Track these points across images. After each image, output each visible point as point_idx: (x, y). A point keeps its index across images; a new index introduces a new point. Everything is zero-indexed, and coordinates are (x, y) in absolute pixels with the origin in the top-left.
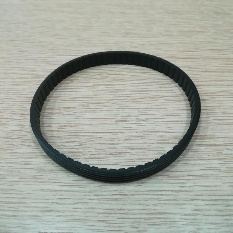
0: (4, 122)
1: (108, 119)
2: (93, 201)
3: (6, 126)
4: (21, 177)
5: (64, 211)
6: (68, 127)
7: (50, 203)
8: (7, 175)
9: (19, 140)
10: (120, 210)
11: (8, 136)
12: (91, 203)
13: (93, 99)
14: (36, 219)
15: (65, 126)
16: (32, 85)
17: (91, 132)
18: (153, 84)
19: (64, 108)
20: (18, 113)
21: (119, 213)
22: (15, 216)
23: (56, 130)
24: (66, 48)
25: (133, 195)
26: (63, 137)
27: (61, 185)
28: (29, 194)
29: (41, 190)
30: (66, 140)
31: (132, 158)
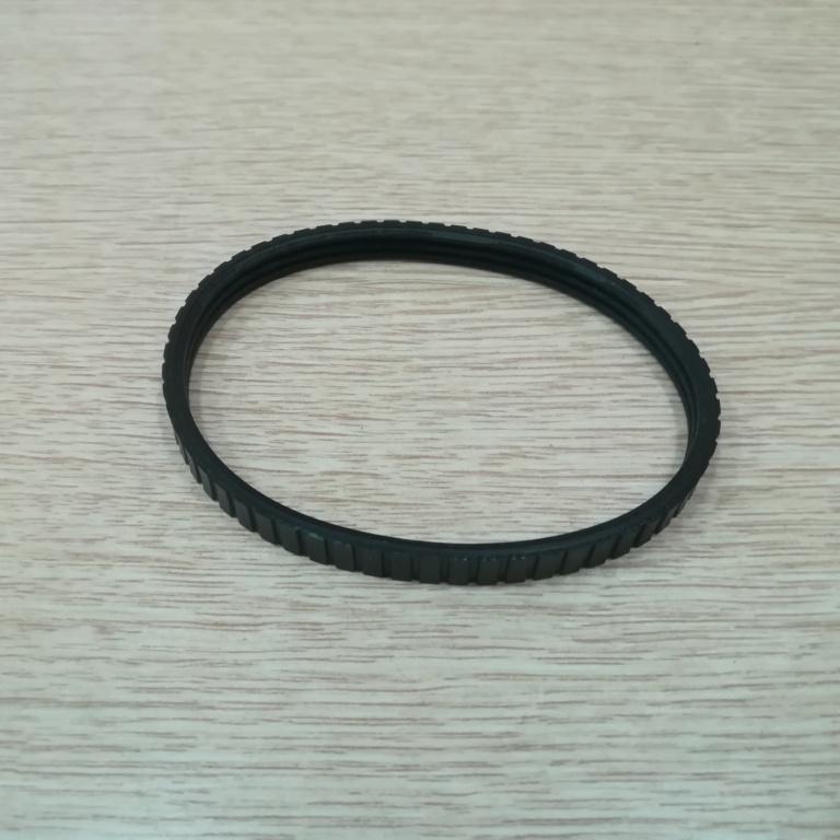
0: (289, 446)
1: (647, 430)
2: (663, 710)
3: (301, 457)
4: (397, 632)
5: (572, 747)
6: (515, 459)
7: (519, 721)
8: (344, 626)
9: (359, 506)
10: (762, 736)
11: (317, 493)
12: (659, 715)
13: (579, 362)
14: (484, 775)
15: (504, 456)
16: (356, 317)
17: (597, 477)
18: (770, 309)
19: (484, 395)
20: (333, 412)
21: (761, 748)
22: (407, 768)
23: (478, 469)
24: (442, 187)
25: (794, 685)
26: (508, 493)
27: (540, 659)
28: (436, 689)
29: (477, 676)
30: (520, 504)
31: (760, 561)
